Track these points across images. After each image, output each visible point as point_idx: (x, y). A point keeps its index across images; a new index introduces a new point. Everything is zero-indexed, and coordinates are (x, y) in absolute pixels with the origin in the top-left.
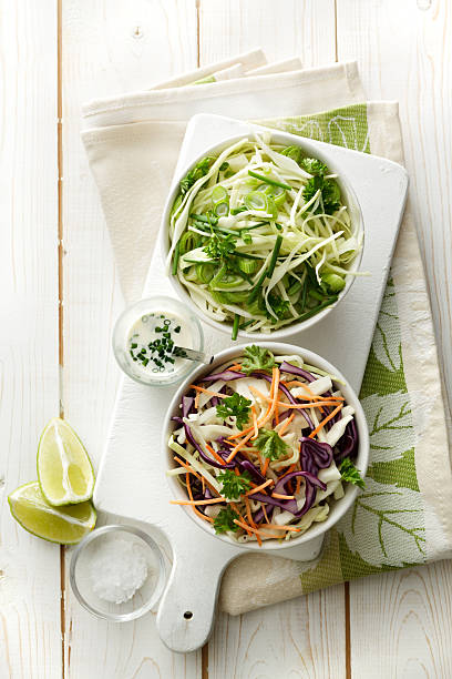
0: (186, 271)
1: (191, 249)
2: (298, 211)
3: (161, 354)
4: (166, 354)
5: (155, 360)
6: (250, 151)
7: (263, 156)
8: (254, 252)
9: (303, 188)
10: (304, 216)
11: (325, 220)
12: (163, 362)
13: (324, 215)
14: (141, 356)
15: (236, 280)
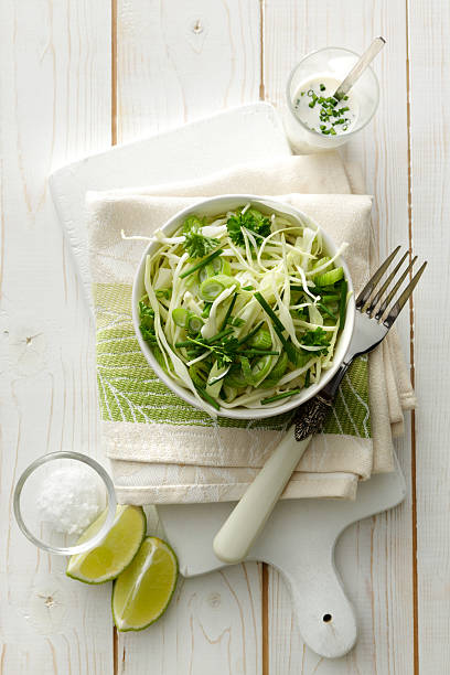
0: (223, 395)
1: (207, 376)
2: (246, 259)
3: (335, 114)
4: (337, 109)
5: (337, 123)
6: (162, 261)
7: (174, 253)
8: (253, 326)
9: (229, 240)
10: (254, 257)
11: (271, 242)
12: (342, 117)
13: (266, 240)
14: (325, 131)
15: (265, 362)
